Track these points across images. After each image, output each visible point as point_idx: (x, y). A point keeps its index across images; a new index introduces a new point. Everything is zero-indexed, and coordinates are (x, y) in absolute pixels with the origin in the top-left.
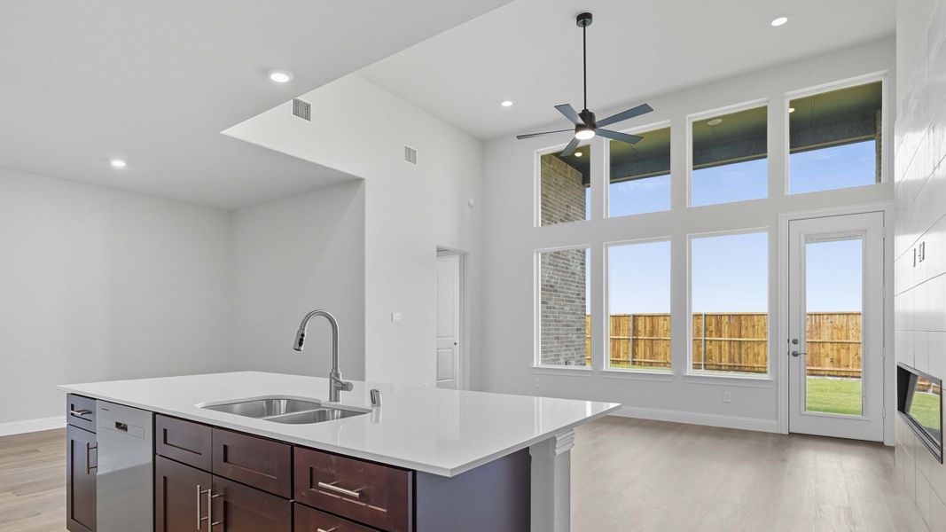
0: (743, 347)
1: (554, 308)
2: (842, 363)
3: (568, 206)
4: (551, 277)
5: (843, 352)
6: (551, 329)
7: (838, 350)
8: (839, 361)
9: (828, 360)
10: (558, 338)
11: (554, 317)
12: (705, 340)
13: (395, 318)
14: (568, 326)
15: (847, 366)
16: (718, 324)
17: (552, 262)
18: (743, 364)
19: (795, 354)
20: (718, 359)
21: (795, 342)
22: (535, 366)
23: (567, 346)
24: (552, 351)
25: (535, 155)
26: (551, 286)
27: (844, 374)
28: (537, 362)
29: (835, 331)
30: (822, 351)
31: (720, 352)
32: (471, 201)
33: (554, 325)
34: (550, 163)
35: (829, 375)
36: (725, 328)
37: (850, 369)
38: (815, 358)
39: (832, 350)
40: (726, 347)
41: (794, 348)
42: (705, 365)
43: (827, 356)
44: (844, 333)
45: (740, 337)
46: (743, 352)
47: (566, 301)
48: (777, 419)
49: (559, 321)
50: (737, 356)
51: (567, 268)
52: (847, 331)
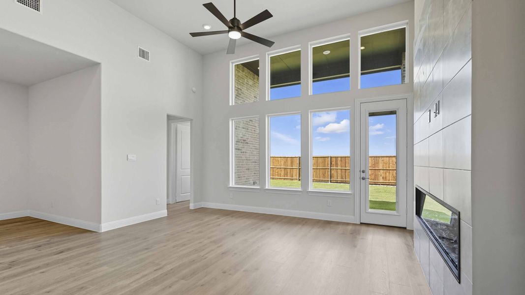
0: (347, 172)
1: (246, 153)
2: (387, 178)
3: (255, 97)
4: (244, 135)
5: (388, 174)
6: (244, 165)
7: (385, 173)
8: (386, 178)
9: (381, 178)
10: (249, 169)
11: (246, 157)
12: (331, 169)
13: (129, 158)
14: (255, 162)
15: (389, 180)
16: (336, 161)
17: (245, 127)
18: (347, 180)
19: (363, 179)
20: (336, 177)
21: (363, 172)
22: (231, 186)
23: (255, 173)
24: (244, 177)
25: (231, 64)
26: (244, 141)
27: (388, 184)
28: (232, 184)
29: (384, 165)
30: (379, 173)
31: (337, 174)
32: (194, 89)
33: (246, 162)
34: (243, 72)
35: (382, 185)
36: (339, 163)
37: (390, 181)
38: (376, 177)
39: (383, 173)
40: (339, 171)
41: (363, 175)
42: (331, 181)
43: (381, 176)
44: (388, 165)
45: (346, 167)
46: (347, 174)
47: (254, 149)
48: (354, 215)
49: (250, 160)
50: (344, 176)
51: (255, 131)
52: (389, 164)
